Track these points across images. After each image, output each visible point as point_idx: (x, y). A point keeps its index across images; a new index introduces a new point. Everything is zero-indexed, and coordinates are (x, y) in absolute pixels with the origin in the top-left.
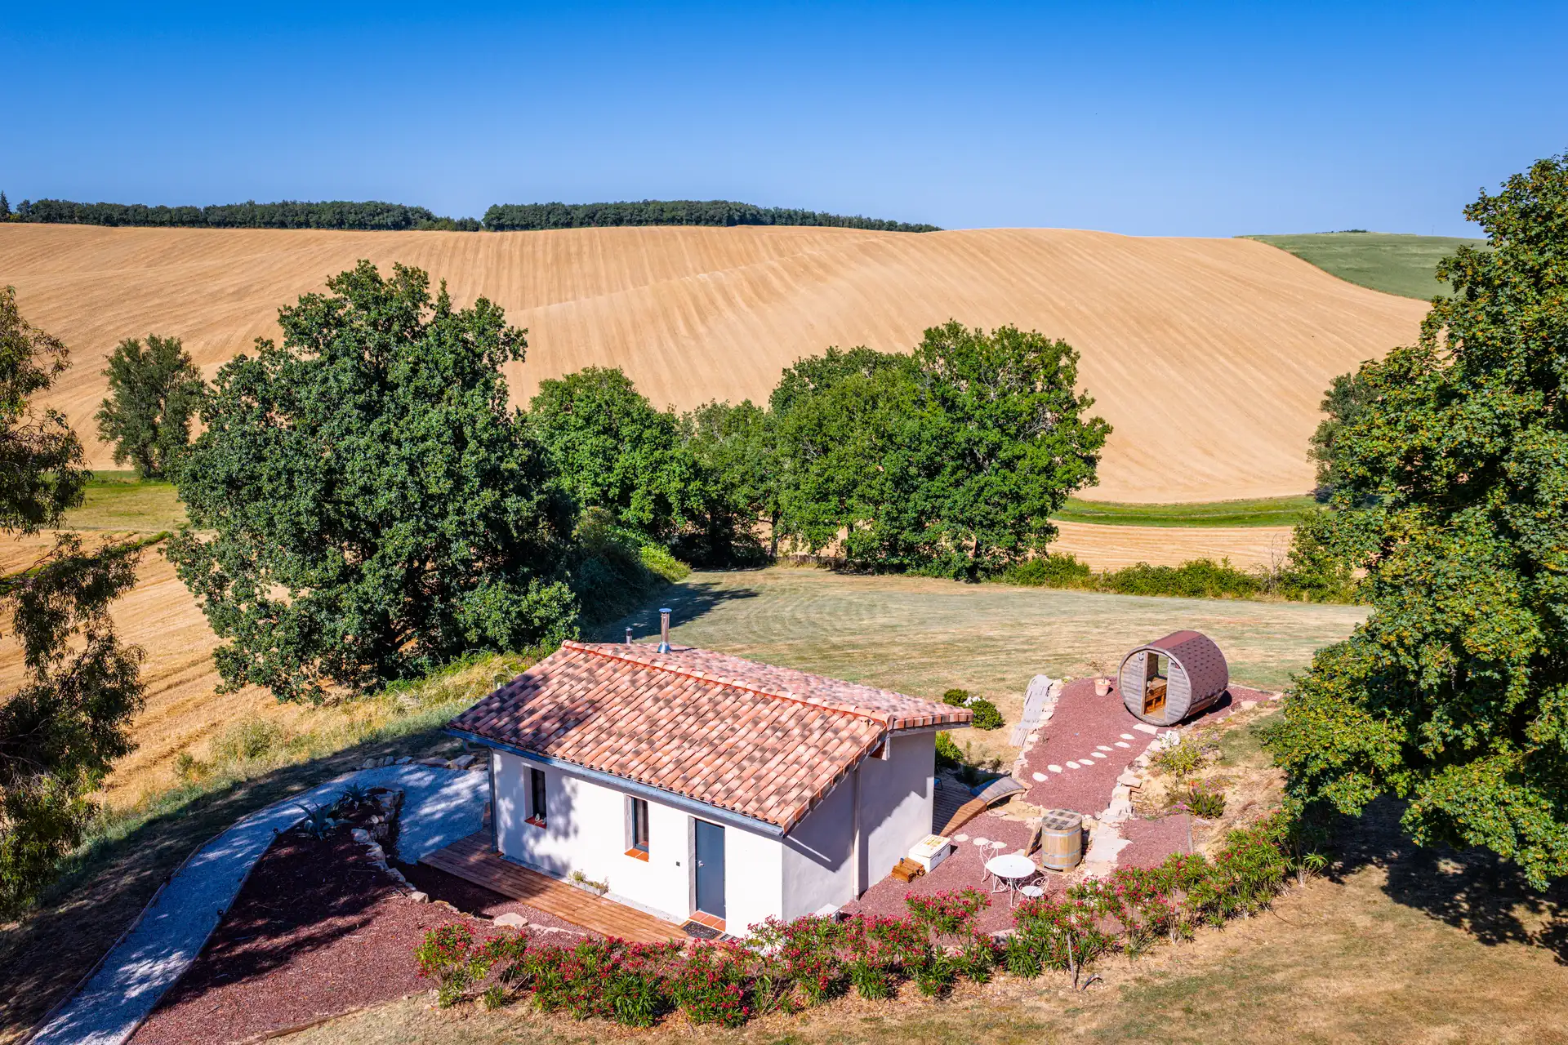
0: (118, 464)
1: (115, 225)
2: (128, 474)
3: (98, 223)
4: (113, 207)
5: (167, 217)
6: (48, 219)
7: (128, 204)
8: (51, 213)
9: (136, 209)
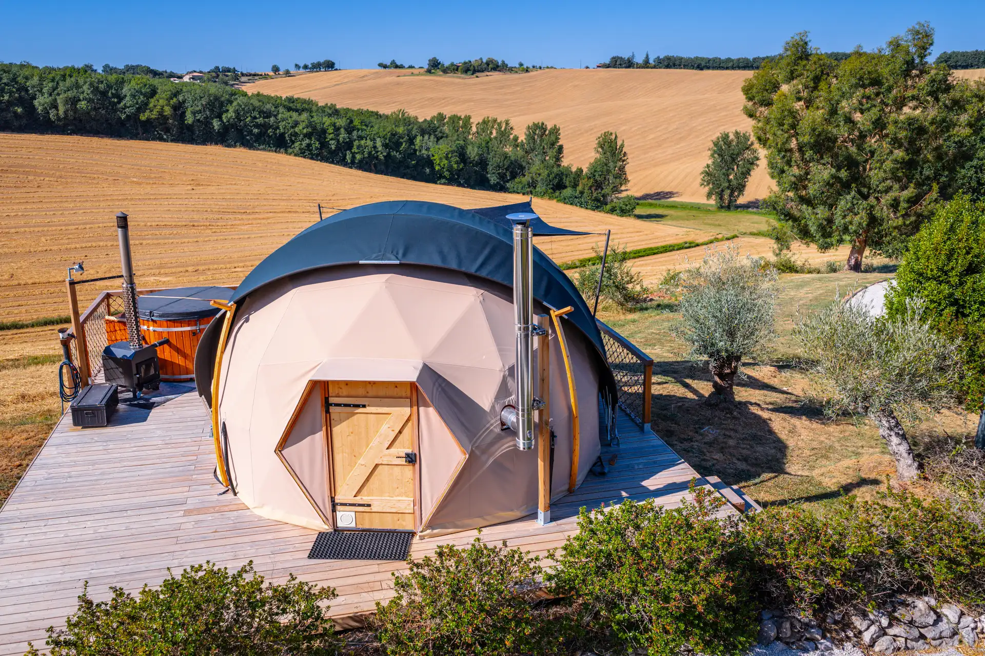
0: (708, 199)
1: (702, 69)
2: (712, 205)
3: (693, 69)
4: (702, 59)
5: (730, 64)
6: (668, 67)
7: (711, 57)
8: (670, 63)
9: (714, 60)
